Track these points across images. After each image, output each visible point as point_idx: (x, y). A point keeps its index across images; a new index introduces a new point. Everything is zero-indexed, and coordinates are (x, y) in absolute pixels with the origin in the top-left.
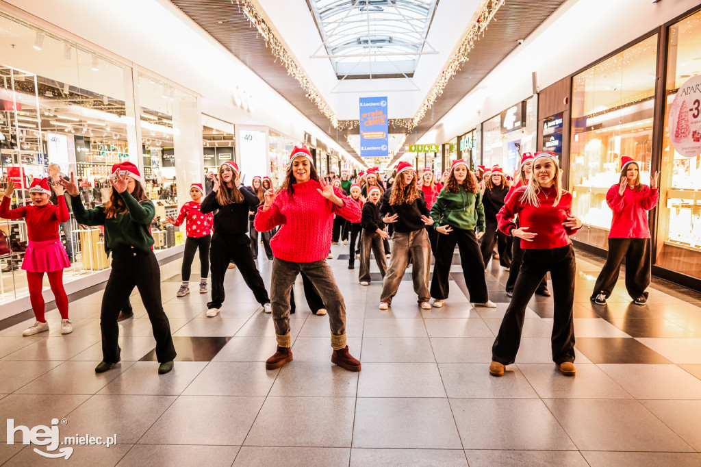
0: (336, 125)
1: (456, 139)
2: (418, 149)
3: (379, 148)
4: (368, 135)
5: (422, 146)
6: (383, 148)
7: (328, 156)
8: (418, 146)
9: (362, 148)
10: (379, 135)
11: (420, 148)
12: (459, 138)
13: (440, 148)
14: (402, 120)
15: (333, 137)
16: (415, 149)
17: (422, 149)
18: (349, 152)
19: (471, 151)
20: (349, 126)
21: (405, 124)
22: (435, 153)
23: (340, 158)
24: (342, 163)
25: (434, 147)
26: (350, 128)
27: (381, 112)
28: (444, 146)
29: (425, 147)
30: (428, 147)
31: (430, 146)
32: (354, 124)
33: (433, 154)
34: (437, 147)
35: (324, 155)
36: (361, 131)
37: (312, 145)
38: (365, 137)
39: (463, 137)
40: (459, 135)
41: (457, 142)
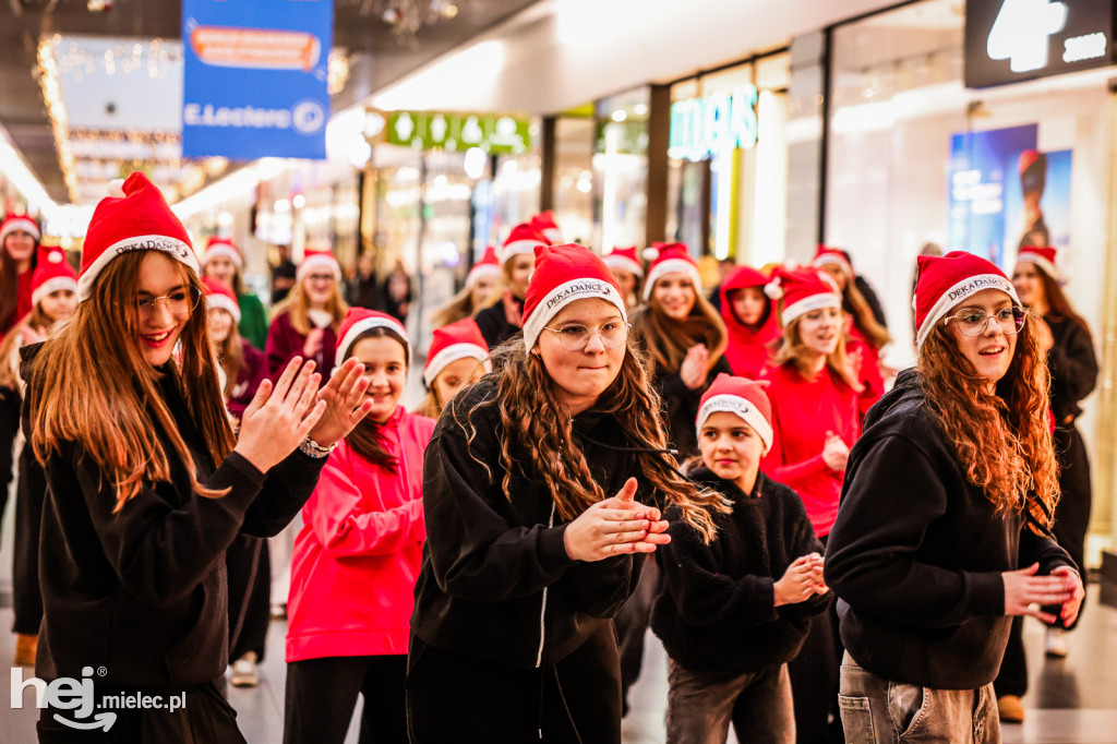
2: (429, 133)
3: (277, 118)
4: (224, 48)
5: (449, 117)
6: (301, 117)
8: (422, 120)
9: (192, 111)
11: (438, 128)
12: (660, 94)
13: (535, 130)
16: (415, 133)
17: (447, 134)
19: (706, 166)
21: (386, 1)
22: (494, 162)
25: (506, 127)
26: (93, 4)
28: (549, 124)
29: (463, 123)
30: (481, 124)
31: (486, 122)
33: (476, 162)
34: (522, 129)
38: (211, 57)
40: (662, 77)
41: (642, 110)
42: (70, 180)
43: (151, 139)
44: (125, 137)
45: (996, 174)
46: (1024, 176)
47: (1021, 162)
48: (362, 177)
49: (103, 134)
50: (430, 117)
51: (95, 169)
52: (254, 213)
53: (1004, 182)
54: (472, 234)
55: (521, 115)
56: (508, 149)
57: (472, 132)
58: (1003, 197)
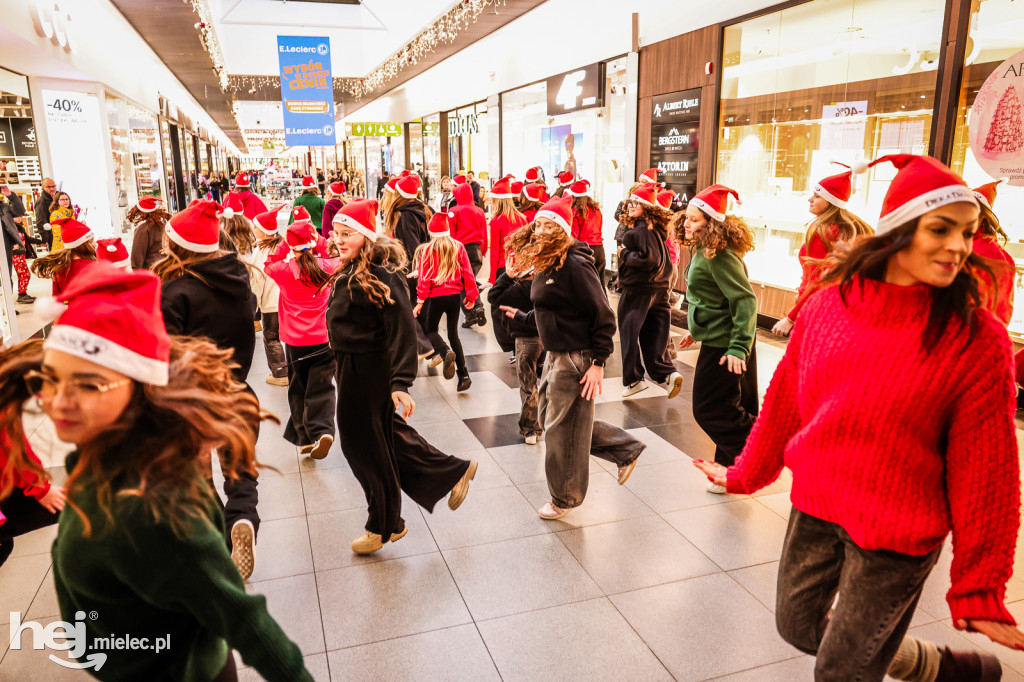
0: (224, 83)
1: (438, 115)
2: (367, 131)
3: (318, 131)
4: (297, 107)
5: (373, 125)
6: (326, 131)
7: (194, 138)
8: (365, 126)
9: (288, 130)
10: (317, 107)
11: (370, 128)
12: (443, 115)
13: (402, 127)
14: (345, 80)
15: (203, 104)
16: (362, 131)
17: (373, 131)
18: (222, 128)
19: (460, 139)
20: (249, 86)
21: (350, 87)
22: (389, 139)
23: (211, 139)
24: (213, 149)
25: (393, 127)
26: (250, 91)
27: (319, 65)
28: (406, 125)
29: (378, 127)
30: (384, 127)
31: (386, 126)
32: (257, 82)
33: (384, 140)
34: (397, 128)
35: (188, 135)
36: (285, 99)
37: (173, 120)
38: (293, 110)
39: (450, 115)
40: (444, 110)
41: (438, 120)
42: (247, 145)
43: (274, 132)
44: (265, 132)
45: (557, 142)
46: (566, 143)
47: (566, 137)
48: (344, 143)
49: (257, 131)
50: (367, 125)
51: (254, 142)
52: (309, 154)
53: (560, 144)
54: (383, 160)
55: (397, 123)
56: (394, 135)
57: (381, 130)
58: (560, 149)
